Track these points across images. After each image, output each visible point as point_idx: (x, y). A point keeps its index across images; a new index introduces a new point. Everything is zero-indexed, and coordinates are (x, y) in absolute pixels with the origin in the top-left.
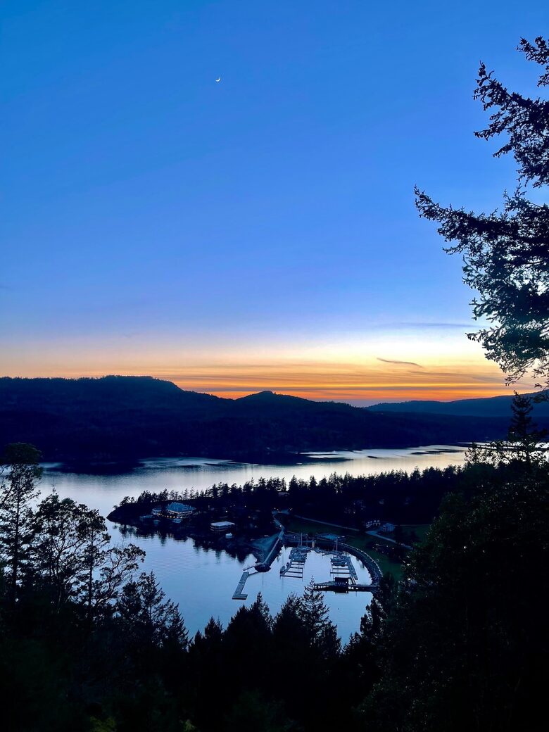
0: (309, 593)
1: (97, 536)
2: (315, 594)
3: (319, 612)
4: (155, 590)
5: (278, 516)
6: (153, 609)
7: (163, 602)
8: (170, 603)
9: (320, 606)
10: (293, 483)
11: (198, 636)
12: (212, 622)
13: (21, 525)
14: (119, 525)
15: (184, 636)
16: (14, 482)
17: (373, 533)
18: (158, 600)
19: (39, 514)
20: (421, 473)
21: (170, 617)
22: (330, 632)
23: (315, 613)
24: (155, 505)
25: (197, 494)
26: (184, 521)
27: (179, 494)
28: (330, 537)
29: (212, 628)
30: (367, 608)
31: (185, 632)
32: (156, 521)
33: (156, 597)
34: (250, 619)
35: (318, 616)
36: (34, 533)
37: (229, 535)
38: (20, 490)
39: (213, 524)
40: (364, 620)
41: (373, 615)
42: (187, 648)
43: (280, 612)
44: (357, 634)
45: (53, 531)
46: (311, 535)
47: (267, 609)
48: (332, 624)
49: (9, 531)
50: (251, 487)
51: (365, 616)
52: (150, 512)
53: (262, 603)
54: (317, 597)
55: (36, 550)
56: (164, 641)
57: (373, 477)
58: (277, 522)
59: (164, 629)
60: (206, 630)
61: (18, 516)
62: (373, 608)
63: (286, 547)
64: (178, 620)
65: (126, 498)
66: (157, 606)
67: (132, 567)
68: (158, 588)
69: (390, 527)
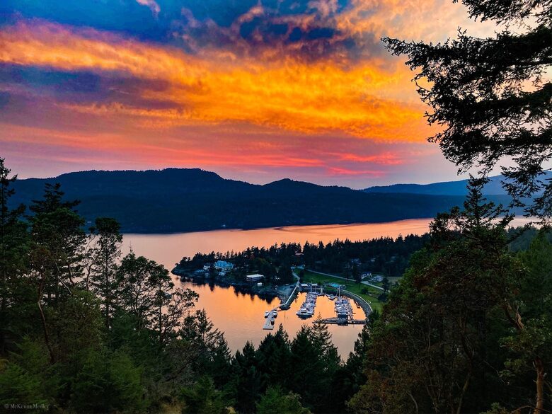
0: (317, 324)
1: (164, 284)
2: (322, 325)
3: (325, 338)
4: (206, 322)
5: (296, 270)
6: (205, 335)
7: (212, 331)
8: (218, 331)
9: (325, 334)
10: (307, 246)
11: (238, 353)
12: (248, 344)
13: (110, 275)
14: (179, 277)
15: (228, 354)
16: (102, 246)
17: (366, 283)
18: (209, 329)
19: (121, 268)
20: (404, 239)
21: (218, 340)
22: (333, 352)
23: (321, 339)
24: (205, 263)
25: (236, 254)
26: (227, 274)
27: (223, 255)
28: (334, 285)
29: (248, 348)
30: (359, 335)
31: (229, 351)
32: (207, 275)
33: (207, 327)
34: (274, 342)
35: (324, 340)
36: (119, 281)
37: (260, 284)
38: (107, 251)
39: (248, 276)
40: (357, 343)
41: (364, 340)
42: (231, 362)
43: (296, 337)
44: (351, 353)
45: (132, 280)
46: (319, 284)
47: (287, 335)
48: (334, 346)
49: (101, 280)
50: (276, 249)
51: (358, 340)
52: (202, 268)
53: (283, 331)
54: (323, 327)
55: (121, 293)
56: (214, 357)
57: (366, 242)
58: (294, 275)
59: (214, 349)
60: (244, 350)
61: (107, 270)
62: (364, 336)
63: (301, 292)
64: (224, 343)
65: (185, 258)
66: (208, 333)
67: (189, 305)
68: (208, 321)
69: (380, 278)
